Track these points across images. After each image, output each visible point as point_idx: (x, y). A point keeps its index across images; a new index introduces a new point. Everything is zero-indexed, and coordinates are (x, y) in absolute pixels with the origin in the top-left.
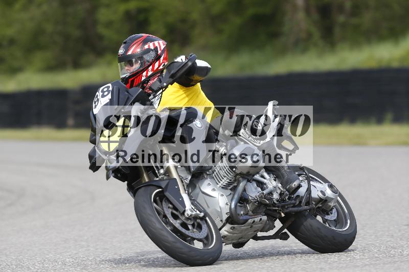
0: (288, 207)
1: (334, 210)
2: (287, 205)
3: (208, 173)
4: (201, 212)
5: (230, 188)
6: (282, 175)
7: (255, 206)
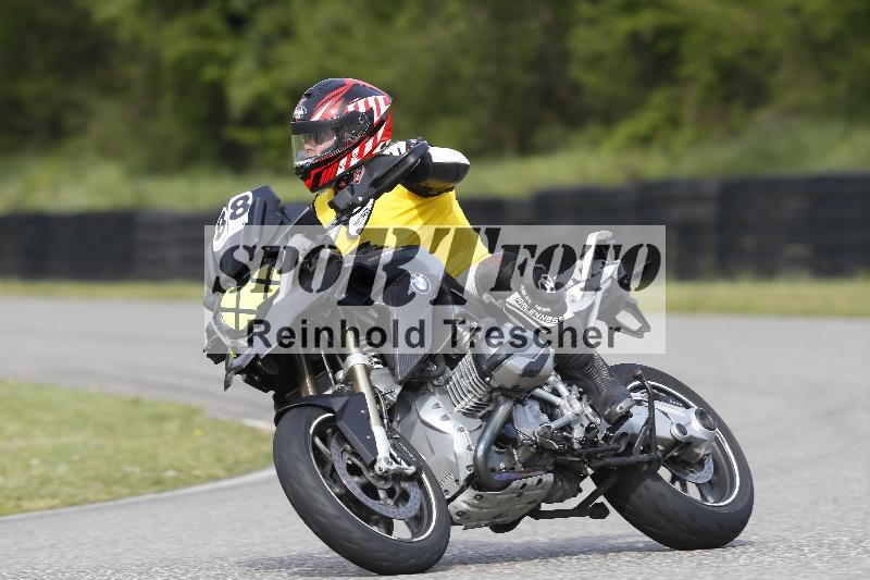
0: (602, 457)
1: (708, 462)
2: (601, 452)
3: (436, 382)
4: (409, 464)
5: (480, 414)
6: (598, 387)
7: (530, 453)
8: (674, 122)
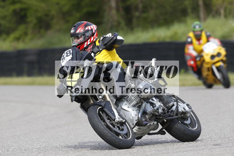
0: (167, 117)
1: (189, 118)
2: (166, 116)
3: (125, 98)
4: (123, 119)
5: (137, 106)
6: (164, 99)
7: (150, 116)
8: (26, 34)
